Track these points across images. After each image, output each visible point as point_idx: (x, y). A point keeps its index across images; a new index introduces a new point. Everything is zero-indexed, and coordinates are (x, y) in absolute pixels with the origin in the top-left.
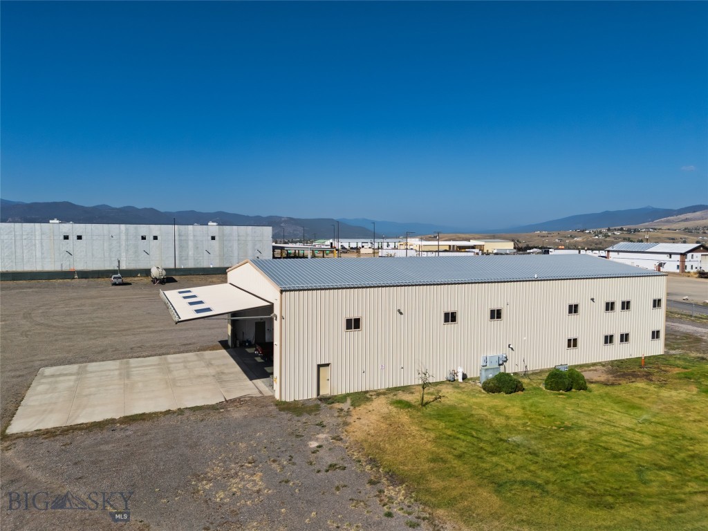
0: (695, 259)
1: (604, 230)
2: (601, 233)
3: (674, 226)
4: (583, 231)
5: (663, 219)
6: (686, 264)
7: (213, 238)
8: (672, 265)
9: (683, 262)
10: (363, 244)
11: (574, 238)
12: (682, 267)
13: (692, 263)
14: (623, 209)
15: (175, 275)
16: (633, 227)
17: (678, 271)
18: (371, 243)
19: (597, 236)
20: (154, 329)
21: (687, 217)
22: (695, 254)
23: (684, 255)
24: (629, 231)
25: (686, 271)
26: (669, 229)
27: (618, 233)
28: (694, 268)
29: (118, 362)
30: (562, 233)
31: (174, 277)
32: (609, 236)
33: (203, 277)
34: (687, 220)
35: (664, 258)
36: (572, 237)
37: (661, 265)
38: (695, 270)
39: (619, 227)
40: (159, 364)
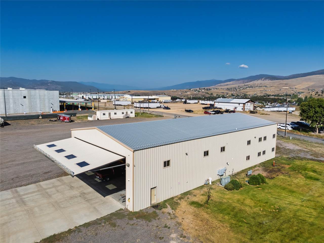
0: (248, 105)
1: (198, 89)
2: (197, 90)
3: (223, 87)
4: (190, 90)
5: (219, 85)
6: (245, 107)
7: (25, 97)
8: (240, 108)
9: (244, 107)
10: (100, 97)
11: (187, 92)
12: (244, 109)
13: (247, 107)
14: (204, 80)
15: (7, 121)
16: (208, 88)
17: (242, 110)
18: (104, 96)
19: (196, 91)
20: (18, 162)
21: (228, 84)
22: (248, 103)
23: (244, 104)
24: (207, 89)
25: (245, 110)
26: (221, 89)
27: (203, 90)
28: (248, 109)
29: (9, 192)
30: (182, 90)
31: (7, 122)
32: (200, 92)
33: (24, 121)
34: (227, 85)
35: (237, 105)
36: (186, 92)
37: (236, 108)
38: (248, 110)
39: (204, 88)
40: (38, 191)
